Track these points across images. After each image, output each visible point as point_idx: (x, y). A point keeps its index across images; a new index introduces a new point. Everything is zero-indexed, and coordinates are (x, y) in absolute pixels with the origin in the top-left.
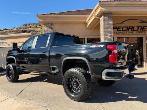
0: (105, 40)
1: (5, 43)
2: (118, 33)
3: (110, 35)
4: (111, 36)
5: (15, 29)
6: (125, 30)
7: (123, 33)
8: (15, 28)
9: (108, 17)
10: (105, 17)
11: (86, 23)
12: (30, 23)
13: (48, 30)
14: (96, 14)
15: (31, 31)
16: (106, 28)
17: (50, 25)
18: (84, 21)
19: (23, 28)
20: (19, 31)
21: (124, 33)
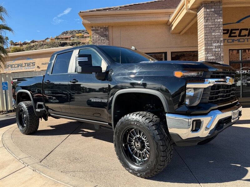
0: (208, 55)
1: (31, 65)
2: (231, 41)
3: (217, 44)
4: (219, 47)
5: (49, 41)
6: (245, 36)
7: (241, 40)
8: (48, 38)
9: (213, 10)
10: (208, 10)
11: (169, 24)
12: (72, 30)
13: (99, 40)
14: (190, 5)
15: (75, 43)
16: (208, 30)
17: (104, 31)
18: (165, 19)
19: (62, 38)
20: (55, 43)
21: (243, 40)
